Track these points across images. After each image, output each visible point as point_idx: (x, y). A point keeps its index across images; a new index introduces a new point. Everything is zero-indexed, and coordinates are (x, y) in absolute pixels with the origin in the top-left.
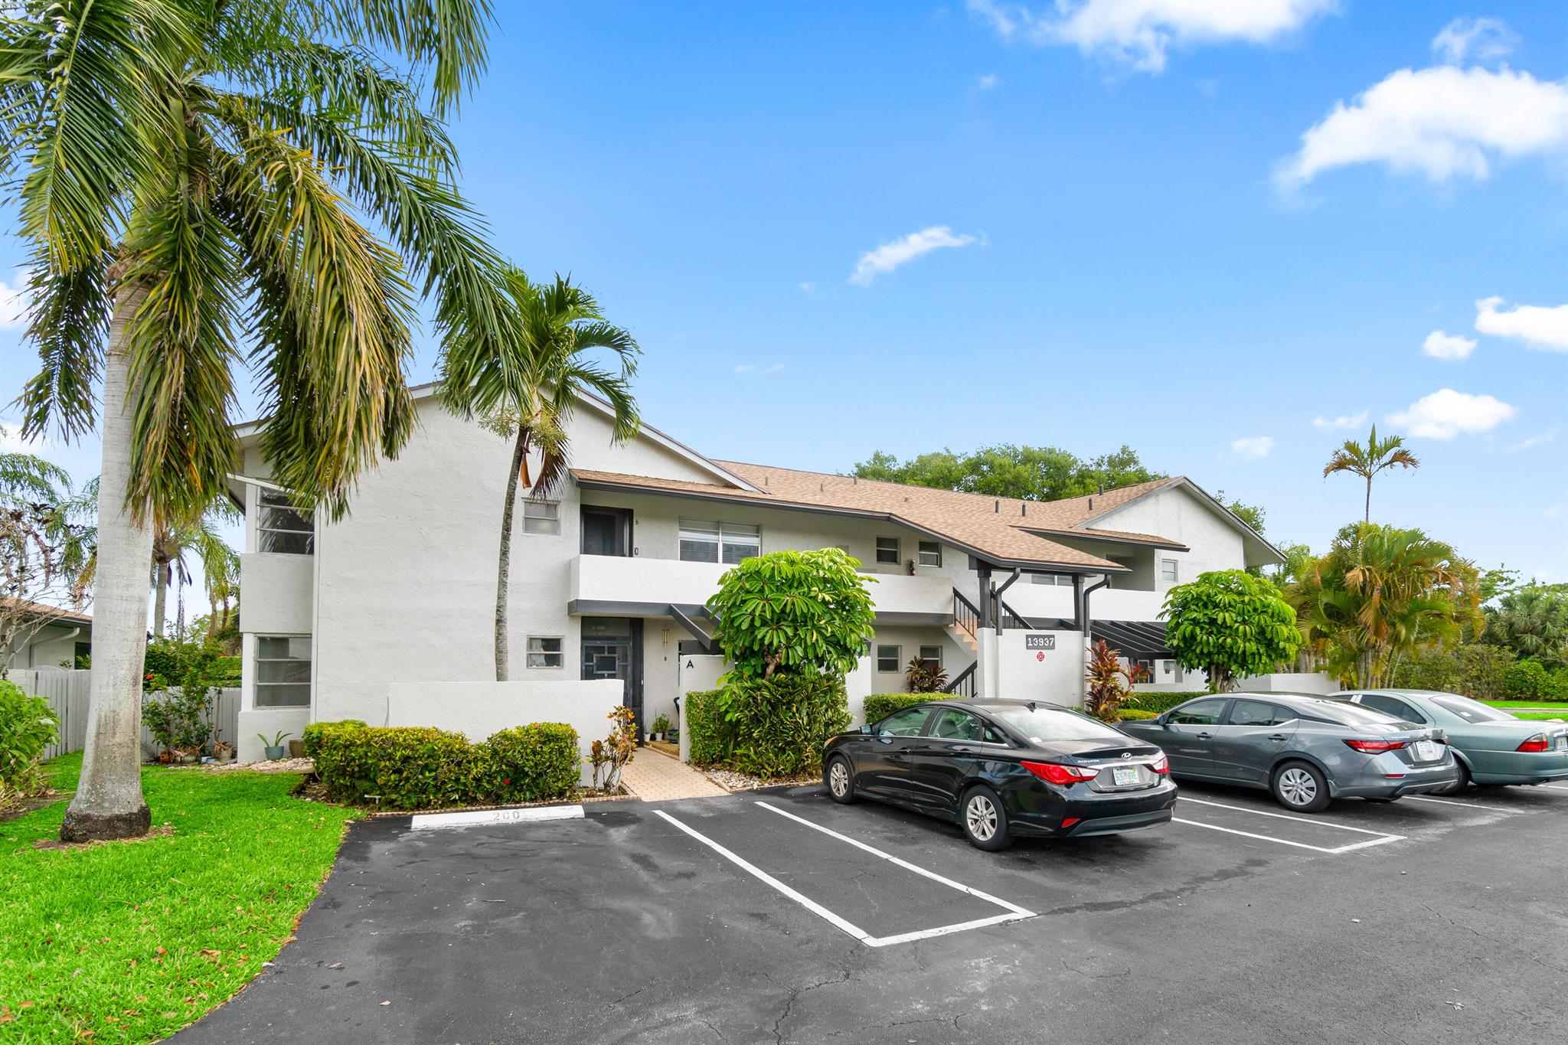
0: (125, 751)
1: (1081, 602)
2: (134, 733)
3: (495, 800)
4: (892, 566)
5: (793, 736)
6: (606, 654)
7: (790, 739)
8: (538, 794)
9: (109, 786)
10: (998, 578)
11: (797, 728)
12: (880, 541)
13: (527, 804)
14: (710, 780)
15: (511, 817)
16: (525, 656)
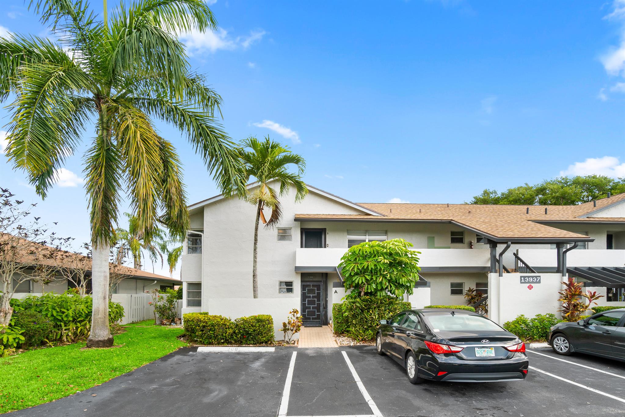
0: (102, 320)
1: (561, 258)
2: (105, 314)
3: (240, 343)
4: (460, 245)
5: (371, 323)
6: (311, 288)
7: (369, 325)
8: (256, 342)
9: (97, 331)
10: (500, 248)
11: (373, 320)
12: (453, 233)
13: (252, 345)
14: (336, 341)
15: (234, 350)
16: (278, 289)
